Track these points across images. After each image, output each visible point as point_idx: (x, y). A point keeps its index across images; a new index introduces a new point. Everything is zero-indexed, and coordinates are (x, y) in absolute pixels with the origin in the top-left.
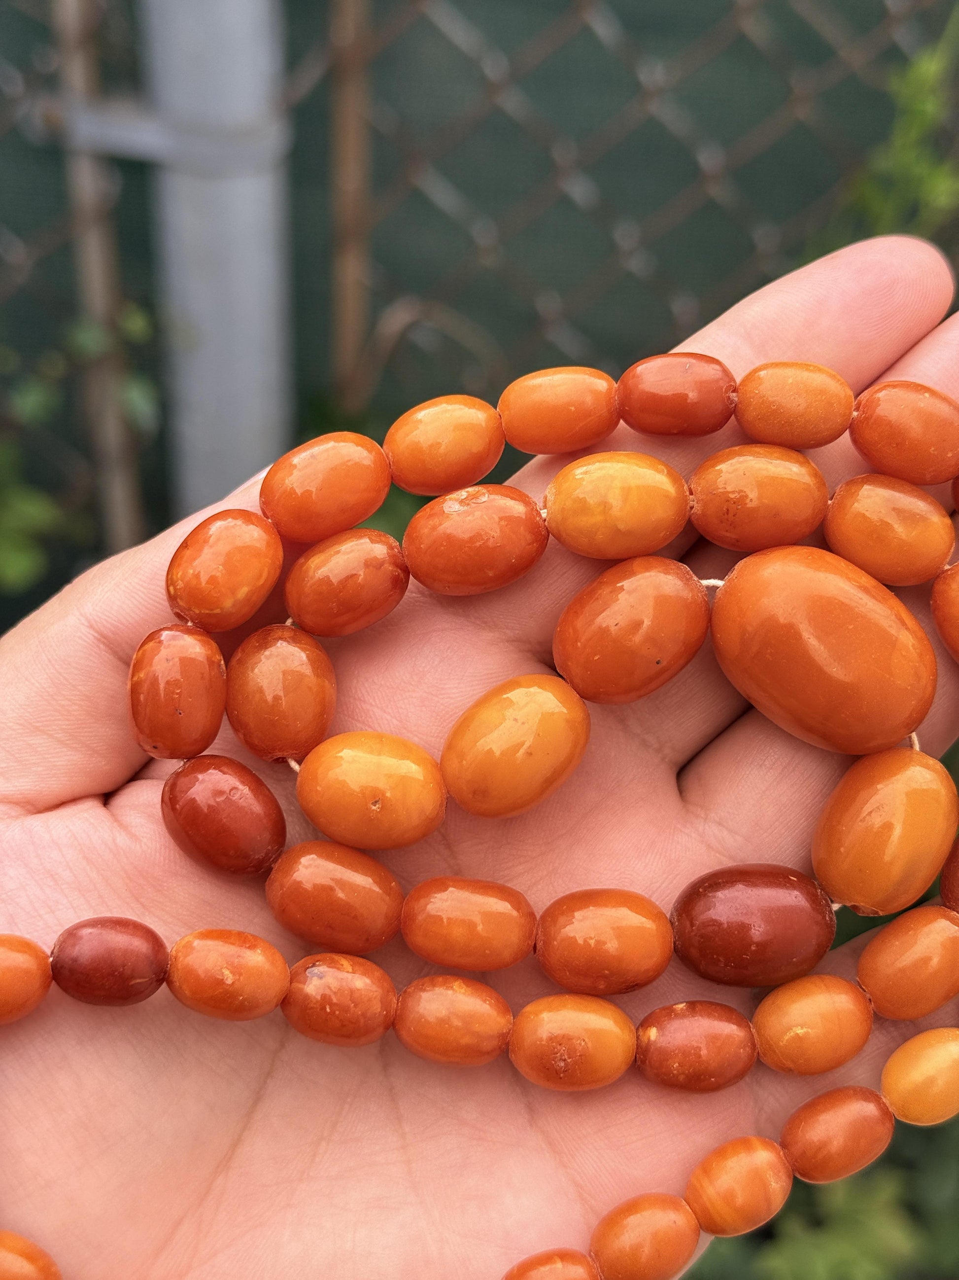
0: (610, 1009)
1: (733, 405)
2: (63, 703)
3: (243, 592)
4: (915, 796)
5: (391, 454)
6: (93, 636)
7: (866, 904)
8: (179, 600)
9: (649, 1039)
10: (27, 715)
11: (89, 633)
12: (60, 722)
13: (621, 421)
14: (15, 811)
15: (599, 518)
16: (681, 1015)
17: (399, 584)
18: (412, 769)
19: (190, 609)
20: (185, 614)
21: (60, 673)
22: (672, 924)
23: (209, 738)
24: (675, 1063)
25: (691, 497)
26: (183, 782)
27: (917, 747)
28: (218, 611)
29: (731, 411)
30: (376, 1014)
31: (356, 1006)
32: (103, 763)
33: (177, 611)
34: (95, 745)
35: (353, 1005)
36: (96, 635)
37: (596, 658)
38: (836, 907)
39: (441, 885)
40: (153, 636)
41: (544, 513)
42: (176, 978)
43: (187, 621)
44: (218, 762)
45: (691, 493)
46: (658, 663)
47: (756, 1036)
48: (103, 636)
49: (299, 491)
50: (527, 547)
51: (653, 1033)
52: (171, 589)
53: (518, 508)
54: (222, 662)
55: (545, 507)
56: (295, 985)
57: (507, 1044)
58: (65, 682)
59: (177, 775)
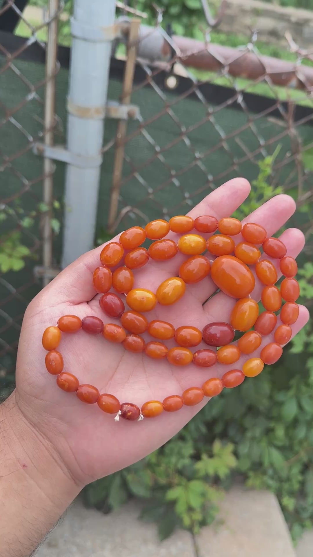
0: (188, 350)
1: (217, 226)
3: (116, 260)
4: (251, 307)
5: (146, 231)
7: (241, 330)
8: (103, 261)
9: (195, 356)
13: (194, 228)
14: (71, 304)
15: (188, 245)
16: (202, 351)
17: (147, 258)
18: (150, 295)
19: (105, 263)
22: (202, 333)
23: (109, 289)
24: (201, 360)
25: (207, 244)
26: (104, 298)
27: (250, 297)
28: (111, 263)
33: (103, 263)
36: (86, 267)
38: (235, 330)
39: (156, 321)
40: (98, 268)
43: (105, 265)
44: (111, 294)
47: (217, 356)
48: (88, 267)
49: (128, 239)
50: (174, 251)
51: (196, 354)
52: (101, 259)
53: (172, 244)
54: (111, 274)
55: (178, 244)
56: (127, 337)
57: (167, 355)
59: (103, 296)
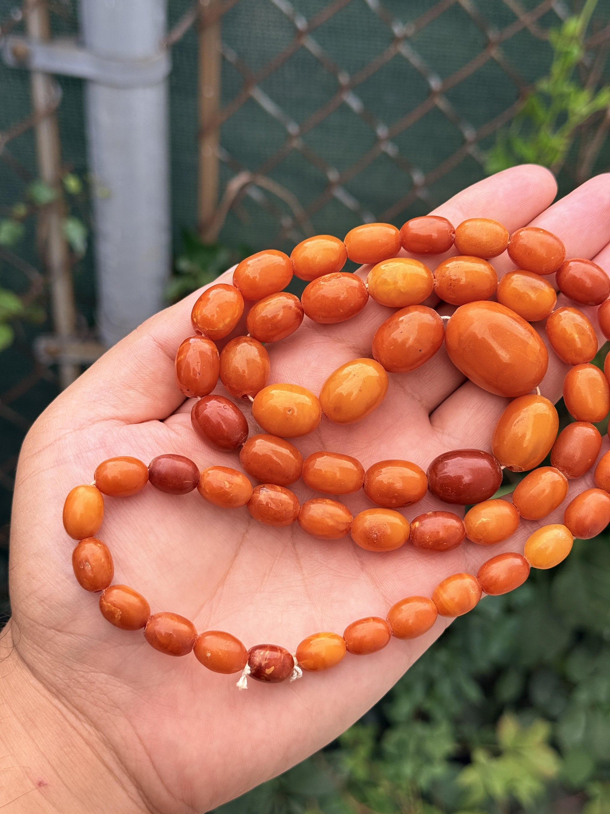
0: (397, 514)
1: (453, 239)
2: (142, 375)
3: (228, 320)
4: (538, 417)
5: (294, 260)
6: (155, 344)
7: (517, 466)
8: (198, 324)
9: (415, 527)
10: (126, 381)
11: (153, 343)
12: (140, 384)
13: (402, 247)
14: (122, 423)
15: (392, 287)
16: (430, 516)
17: (300, 317)
18: (306, 400)
19: (204, 328)
20: (201, 331)
21: (140, 361)
22: (427, 476)
23: (212, 387)
24: (427, 536)
25: (434, 279)
26: (201, 407)
27: (539, 394)
28: (216, 329)
29: (452, 242)
30: (290, 510)
31: (282, 505)
32: (160, 404)
33: (198, 330)
34: (157, 395)
35: (281, 504)
36: (156, 344)
37: (392, 348)
38: (503, 468)
39: (321, 454)
41: (367, 285)
42: (203, 484)
43: (201, 334)
44: (216, 397)
45: (435, 278)
46: (420, 351)
47: (465, 525)
48: (160, 344)
49: (251, 277)
50: (359, 299)
51: (417, 524)
52: (195, 320)
53: (355, 283)
54: (218, 353)
55: (367, 283)
56: (255, 494)
57: (350, 528)
58: (142, 365)
59: (199, 404)
